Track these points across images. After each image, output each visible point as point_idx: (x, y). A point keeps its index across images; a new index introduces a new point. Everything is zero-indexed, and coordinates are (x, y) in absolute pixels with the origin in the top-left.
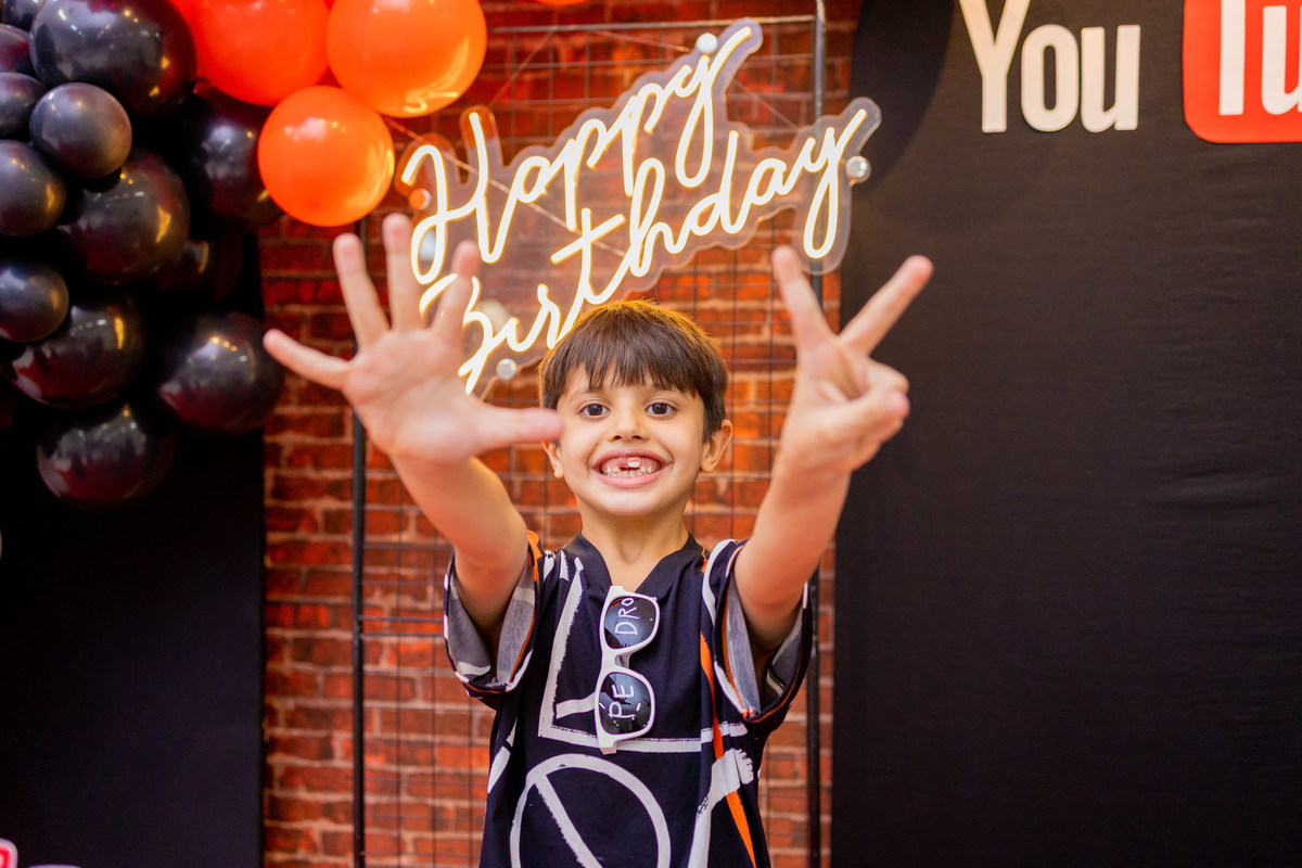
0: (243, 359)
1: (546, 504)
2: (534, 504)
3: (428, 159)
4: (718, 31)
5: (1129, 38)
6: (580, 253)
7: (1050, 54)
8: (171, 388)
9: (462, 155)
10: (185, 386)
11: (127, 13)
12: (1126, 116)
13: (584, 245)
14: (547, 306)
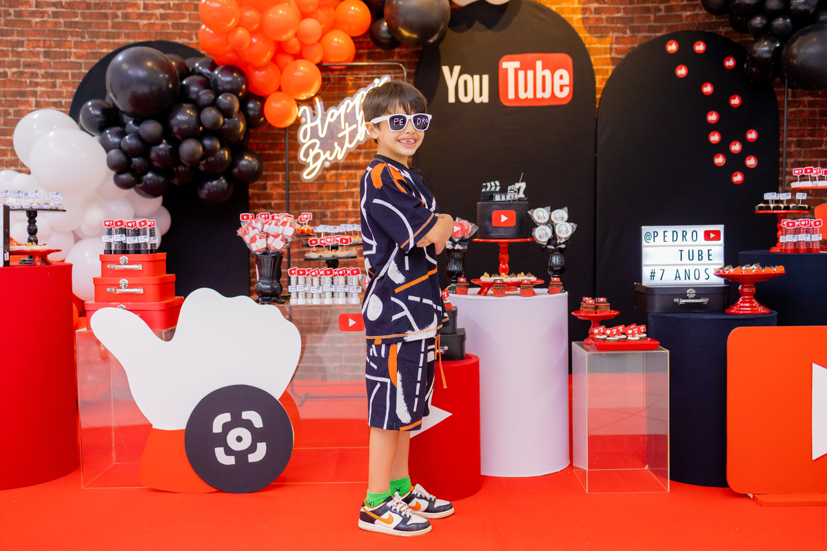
0: (254, 163)
1: (328, 209)
2: (325, 209)
3: (305, 111)
4: (379, 78)
5: (486, 78)
6: (345, 135)
7: (465, 82)
8: (236, 170)
9: (313, 109)
10: (239, 170)
11: (235, 74)
12: (485, 99)
13: (346, 132)
14: (337, 148)
